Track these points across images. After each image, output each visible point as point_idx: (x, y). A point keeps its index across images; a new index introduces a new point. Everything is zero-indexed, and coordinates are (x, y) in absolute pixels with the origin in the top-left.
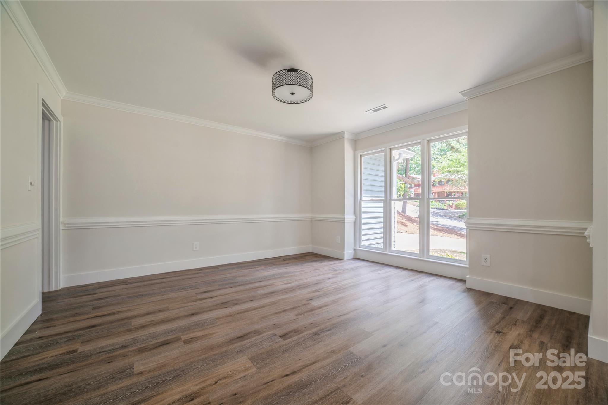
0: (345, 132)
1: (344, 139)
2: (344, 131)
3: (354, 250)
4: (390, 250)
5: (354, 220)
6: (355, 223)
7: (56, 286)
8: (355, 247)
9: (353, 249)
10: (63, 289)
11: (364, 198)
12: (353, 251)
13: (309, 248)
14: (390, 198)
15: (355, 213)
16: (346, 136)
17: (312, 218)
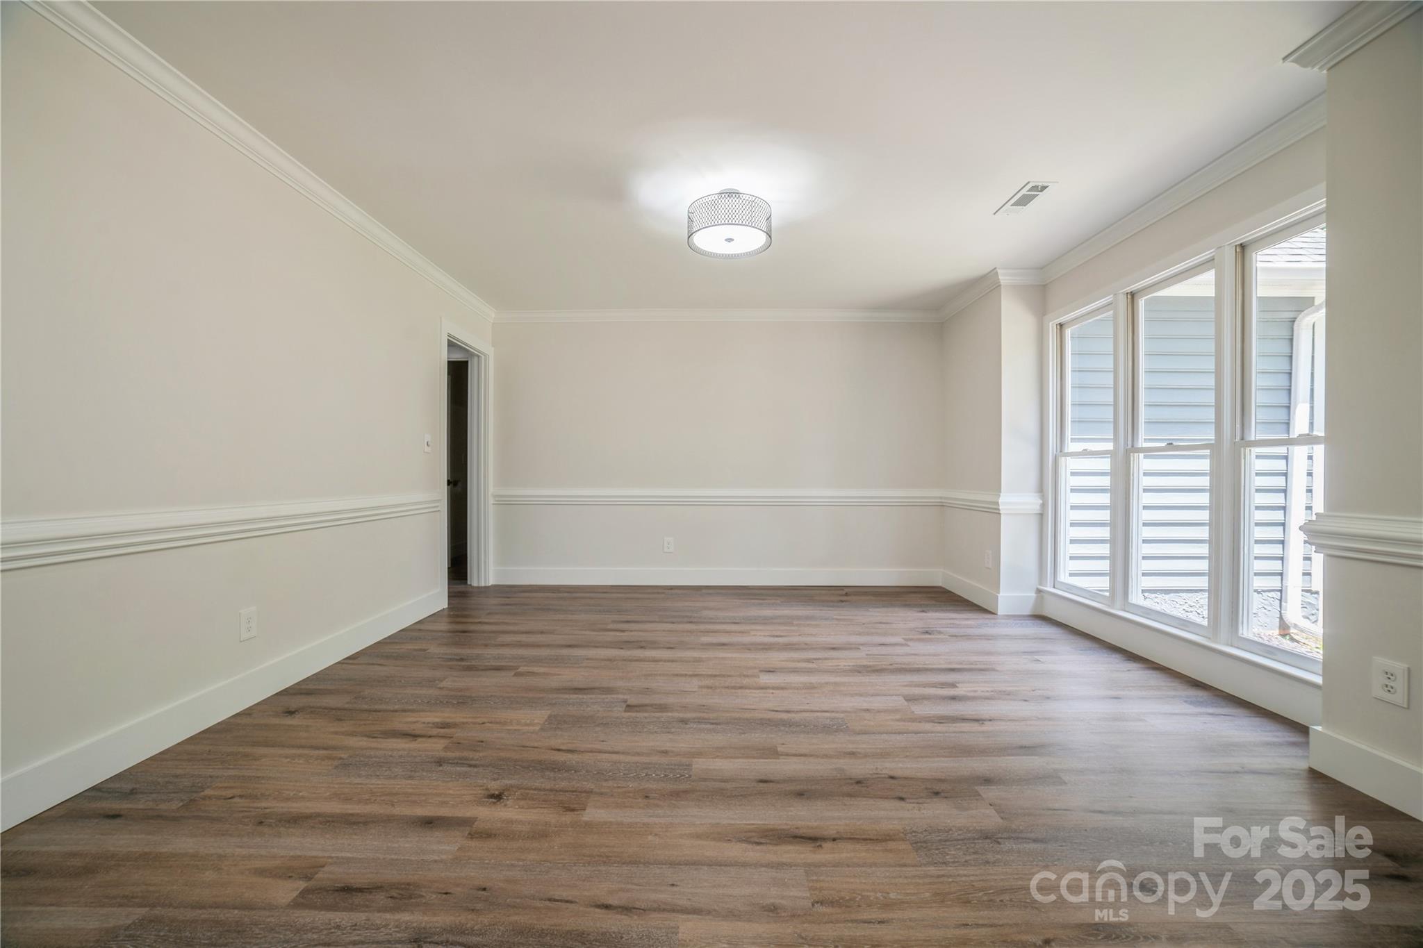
0: (1000, 271)
1: (1000, 289)
2: (995, 268)
3: (1039, 591)
4: (1126, 605)
5: (1038, 507)
6: (1041, 516)
7: (485, 582)
8: (1041, 584)
9: (1035, 589)
10: (492, 585)
11: (1072, 447)
12: (1033, 594)
13: (935, 576)
14: (1130, 446)
15: (1041, 489)
16: (1004, 279)
17: (943, 501)
